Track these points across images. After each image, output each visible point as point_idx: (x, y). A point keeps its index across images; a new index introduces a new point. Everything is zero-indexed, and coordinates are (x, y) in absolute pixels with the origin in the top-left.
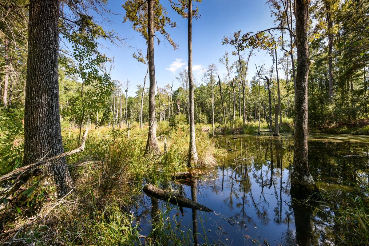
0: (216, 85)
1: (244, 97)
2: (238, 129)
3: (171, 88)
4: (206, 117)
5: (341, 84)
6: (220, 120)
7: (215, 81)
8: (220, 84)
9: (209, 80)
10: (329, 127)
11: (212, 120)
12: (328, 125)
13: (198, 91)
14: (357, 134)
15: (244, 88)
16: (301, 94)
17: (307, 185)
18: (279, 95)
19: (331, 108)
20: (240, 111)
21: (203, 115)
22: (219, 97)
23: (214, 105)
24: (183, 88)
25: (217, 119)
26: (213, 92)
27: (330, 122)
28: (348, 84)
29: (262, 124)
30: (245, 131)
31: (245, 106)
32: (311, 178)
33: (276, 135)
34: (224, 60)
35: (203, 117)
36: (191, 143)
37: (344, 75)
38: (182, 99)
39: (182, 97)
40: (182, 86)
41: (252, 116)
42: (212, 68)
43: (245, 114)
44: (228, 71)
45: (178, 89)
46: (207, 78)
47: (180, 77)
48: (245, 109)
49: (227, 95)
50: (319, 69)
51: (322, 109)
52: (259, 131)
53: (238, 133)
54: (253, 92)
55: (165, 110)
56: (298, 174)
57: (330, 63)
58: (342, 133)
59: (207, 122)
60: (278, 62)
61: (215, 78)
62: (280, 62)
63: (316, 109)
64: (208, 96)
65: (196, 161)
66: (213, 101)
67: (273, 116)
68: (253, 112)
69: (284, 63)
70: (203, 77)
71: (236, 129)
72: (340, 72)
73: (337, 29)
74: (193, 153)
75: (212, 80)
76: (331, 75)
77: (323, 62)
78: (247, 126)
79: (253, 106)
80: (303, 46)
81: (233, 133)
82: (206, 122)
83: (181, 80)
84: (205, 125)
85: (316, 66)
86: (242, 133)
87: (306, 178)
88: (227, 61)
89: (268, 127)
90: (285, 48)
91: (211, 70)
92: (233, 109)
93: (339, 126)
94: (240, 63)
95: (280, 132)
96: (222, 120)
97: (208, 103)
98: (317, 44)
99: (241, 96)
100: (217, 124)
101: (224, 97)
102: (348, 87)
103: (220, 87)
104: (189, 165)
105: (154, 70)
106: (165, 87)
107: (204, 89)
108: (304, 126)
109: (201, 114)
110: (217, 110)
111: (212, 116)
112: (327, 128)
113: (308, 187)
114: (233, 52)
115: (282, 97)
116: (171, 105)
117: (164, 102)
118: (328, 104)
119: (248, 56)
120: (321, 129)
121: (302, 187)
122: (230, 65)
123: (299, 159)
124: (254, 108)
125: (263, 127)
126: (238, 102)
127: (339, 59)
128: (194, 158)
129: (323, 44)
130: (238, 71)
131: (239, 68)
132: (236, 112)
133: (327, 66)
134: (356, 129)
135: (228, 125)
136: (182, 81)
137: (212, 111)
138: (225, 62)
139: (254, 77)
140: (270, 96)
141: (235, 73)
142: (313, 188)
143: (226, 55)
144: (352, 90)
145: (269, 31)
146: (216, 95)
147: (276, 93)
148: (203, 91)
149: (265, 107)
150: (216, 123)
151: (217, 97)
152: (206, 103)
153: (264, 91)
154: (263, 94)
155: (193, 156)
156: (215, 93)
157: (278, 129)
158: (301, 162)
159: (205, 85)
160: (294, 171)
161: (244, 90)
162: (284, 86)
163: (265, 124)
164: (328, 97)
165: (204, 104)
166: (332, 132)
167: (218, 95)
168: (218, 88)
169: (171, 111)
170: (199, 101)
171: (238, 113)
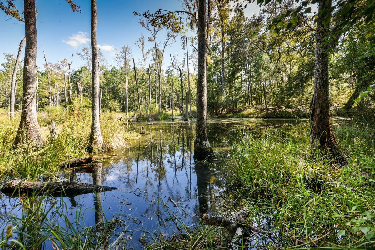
0: (131, 71)
1: (160, 85)
2: (153, 116)
3: (69, 65)
4: (118, 104)
5: (229, 82)
6: (136, 108)
7: (130, 66)
8: (135, 69)
9: (123, 63)
10: (222, 113)
11: (126, 108)
12: (222, 112)
13: (109, 75)
14: (237, 118)
15: (159, 76)
16: (201, 72)
17: (206, 149)
18: (189, 88)
19: (223, 98)
20: (156, 99)
21: (116, 102)
22: (134, 83)
23: (129, 91)
24: (88, 68)
25: (133, 107)
26: (128, 78)
27: (223, 109)
28: (233, 82)
29: (176, 112)
30: (160, 118)
31: (160, 94)
32: (208, 142)
33: (186, 120)
34: (140, 43)
35: (115, 104)
36: (93, 124)
37: (231, 75)
38: (86, 82)
39: (87, 79)
40: (87, 66)
41: (167, 105)
42: (126, 50)
43: (160, 102)
44: (144, 56)
45: (81, 68)
46: (120, 60)
47: (83, 53)
48: (160, 97)
49: (143, 82)
50: (217, 67)
51: (218, 98)
52: (172, 117)
53: (154, 120)
54: (168, 82)
55: (58, 93)
56: (199, 140)
57: (223, 64)
58: (229, 117)
59: (121, 110)
60: (189, 57)
61: (130, 62)
62: (191, 57)
63: (214, 99)
64: (122, 81)
65: (100, 146)
66: (126, 86)
67: (185, 106)
68: (168, 101)
69: (193, 59)
70: (116, 59)
71: (152, 116)
72: (229, 72)
73: (227, 39)
74: (96, 136)
75: (126, 64)
76: (223, 74)
77: (219, 63)
78: (162, 112)
79: (168, 95)
80: (203, 31)
81: (148, 120)
82: (119, 110)
83: (86, 57)
84: (118, 114)
85: (214, 65)
86: (157, 119)
87: (204, 142)
88: (143, 45)
89: (181, 115)
90: (194, 45)
91: (125, 52)
92: (148, 98)
93: (228, 112)
94: (156, 51)
95: (189, 118)
96: (137, 109)
97: (121, 89)
98: (215, 48)
99: (157, 84)
100: (132, 113)
101: (140, 84)
102: (233, 84)
103: (135, 72)
104: (90, 151)
105: (34, 24)
106: (60, 63)
107: (117, 73)
108: (203, 99)
109: (112, 101)
110: (133, 98)
111: (126, 104)
112: (221, 114)
113: (206, 150)
114: (149, 38)
115: (191, 89)
116: (69, 87)
117: (56, 82)
118: (221, 95)
119: (164, 46)
120: (217, 115)
121: (202, 150)
122: (146, 51)
123: (200, 127)
124: (169, 97)
125: (176, 115)
126: (154, 90)
127: (228, 63)
128: (98, 142)
129: (219, 48)
130: (154, 60)
131: (155, 56)
132: (151, 100)
133: (221, 66)
134: (237, 114)
135: (143, 113)
136: (87, 59)
137: (126, 99)
138: (141, 46)
139: (169, 67)
140: (182, 86)
141: (151, 60)
142: (209, 150)
143: (142, 39)
144: (235, 87)
145: (178, 14)
146: (131, 81)
147: (187, 84)
148: (116, 75)
149: (178, 97)
150: (131, 111)
151: (132, 84)
152: (120, 89)
153: (178, 83)
154: (177, 85)
155: (96, 140)
156: (130, 78)
157: (188, 115)
158: (201, 130)
159: (118, 68)
160: (197, 139)
161: (159, 78)
162: (193, 79)
163: (178, 112)
164: (222, 90)
165: (117, 90)
166: (224, 117)
167: (133, 82)
168: (133, 73)
169: (69, 95)
170: (111, 86)
171: (154, 101)
